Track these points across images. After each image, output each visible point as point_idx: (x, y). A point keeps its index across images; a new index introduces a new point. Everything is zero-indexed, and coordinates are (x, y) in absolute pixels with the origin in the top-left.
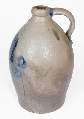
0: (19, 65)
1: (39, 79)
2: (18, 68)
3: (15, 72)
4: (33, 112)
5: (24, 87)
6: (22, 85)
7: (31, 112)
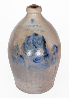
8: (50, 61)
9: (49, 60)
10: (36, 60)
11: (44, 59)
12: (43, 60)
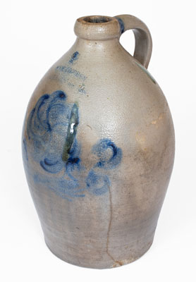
0: (100, 164)
1: (148, 178)
2: (99, 171)
3: (88, 185)
4: (121, 265)
5: (111, 211)
6: (109, 207)
7: (115, 266)
8: (84, 179)
9: (82, 177)
10: (46, 163)
11: (64, 168)
12: (63, 171)
